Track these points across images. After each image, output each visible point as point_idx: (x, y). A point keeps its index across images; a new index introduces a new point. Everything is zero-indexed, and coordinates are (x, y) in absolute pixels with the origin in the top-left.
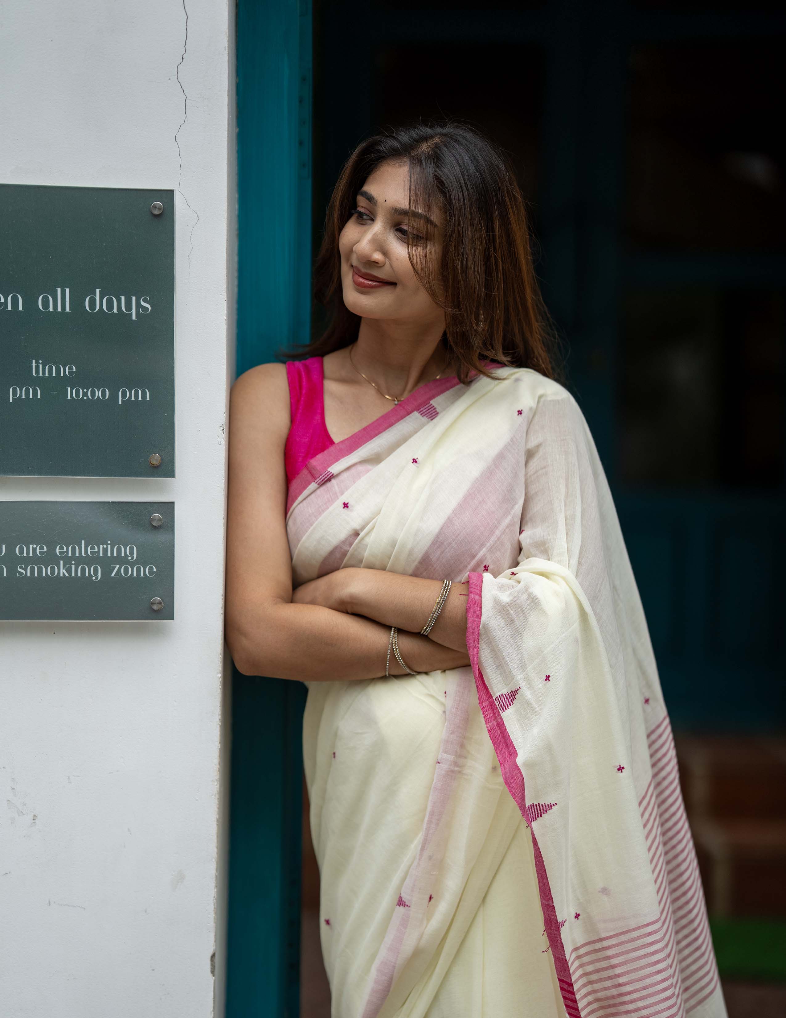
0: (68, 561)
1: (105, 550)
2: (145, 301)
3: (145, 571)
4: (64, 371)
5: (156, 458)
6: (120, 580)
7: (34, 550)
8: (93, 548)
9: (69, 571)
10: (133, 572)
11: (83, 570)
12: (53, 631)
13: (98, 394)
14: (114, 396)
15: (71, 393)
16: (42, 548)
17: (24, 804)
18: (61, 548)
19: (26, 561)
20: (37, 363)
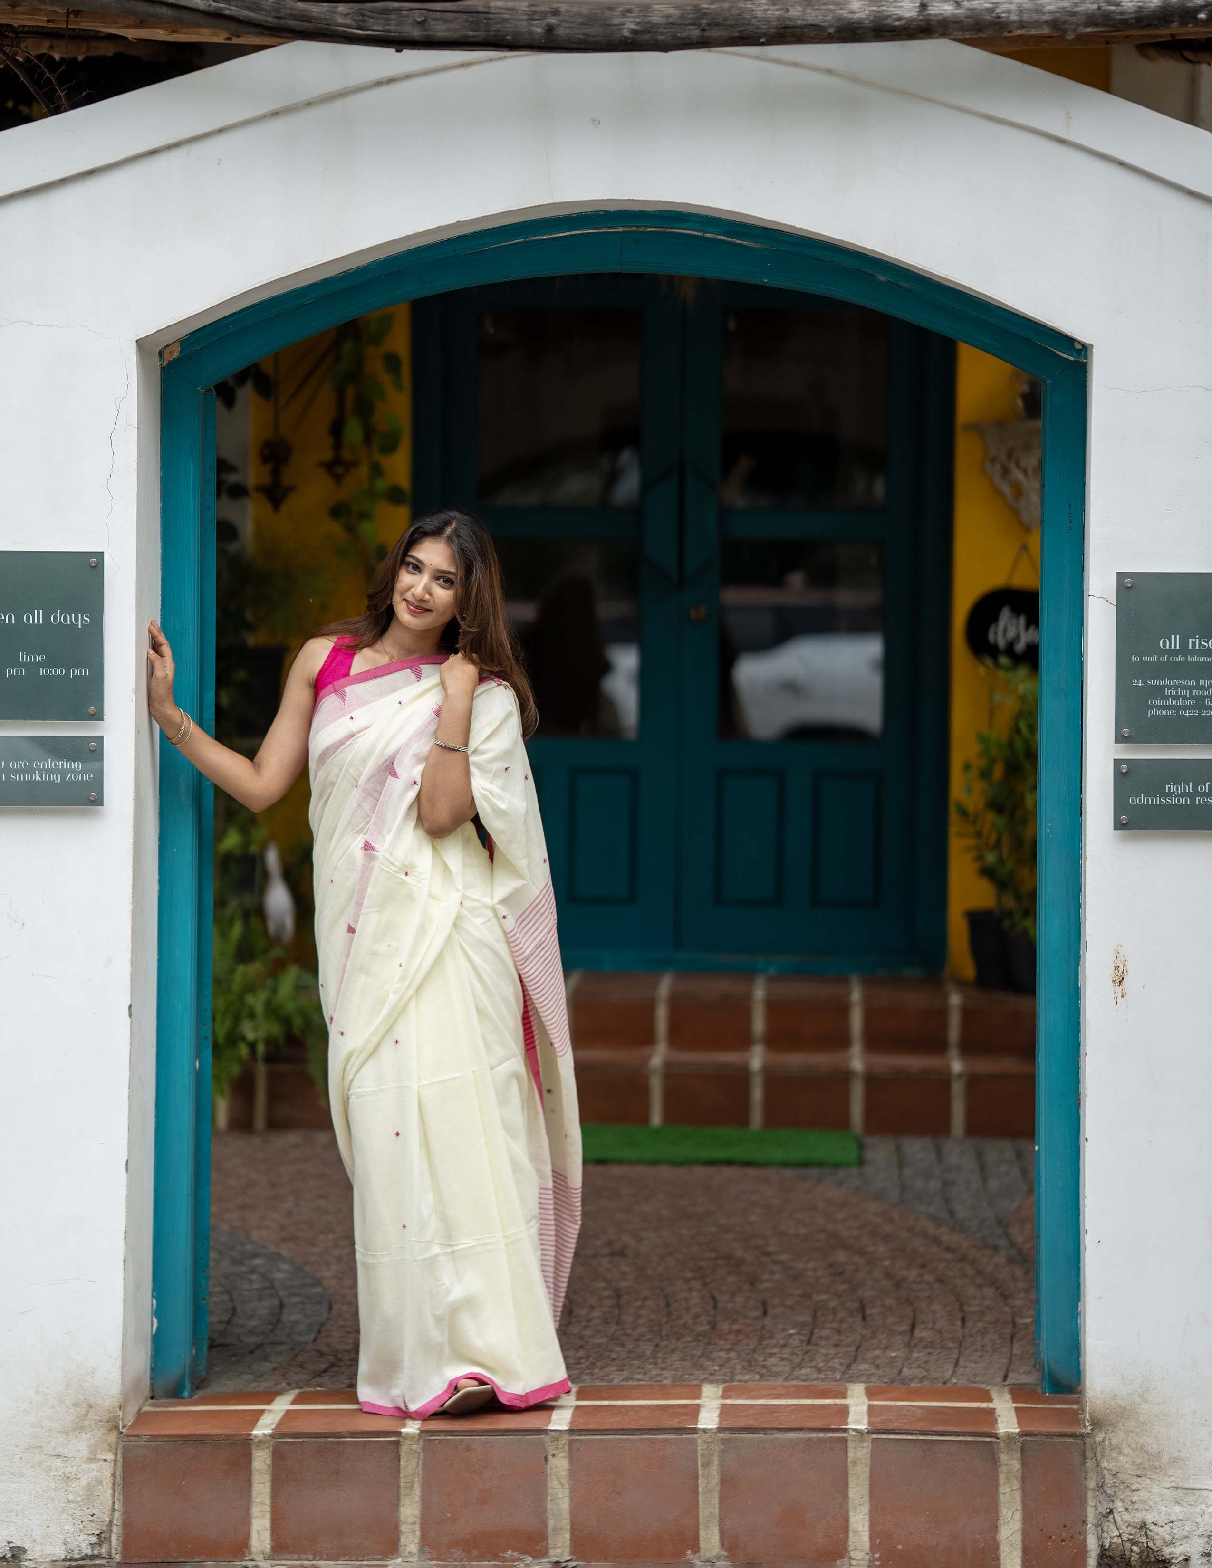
0: (40, 771)
1: (63, 765)
2: (87, 616)
3: (86, 777)
4: (39, 658)
5: (92, 709)
6: (71, 782)
7: (21, 764)
8: (55, 763)
9: (41, 777)
10: (79, 777)
11: (50, 777)
12: (33, 814)
13: (58, 672)
14: (68, 673)
15: (42, 672)
16: (25, 763)
17: (17, 916)
18: (37, 763)
19: (16, 771)
20: (23, 654)
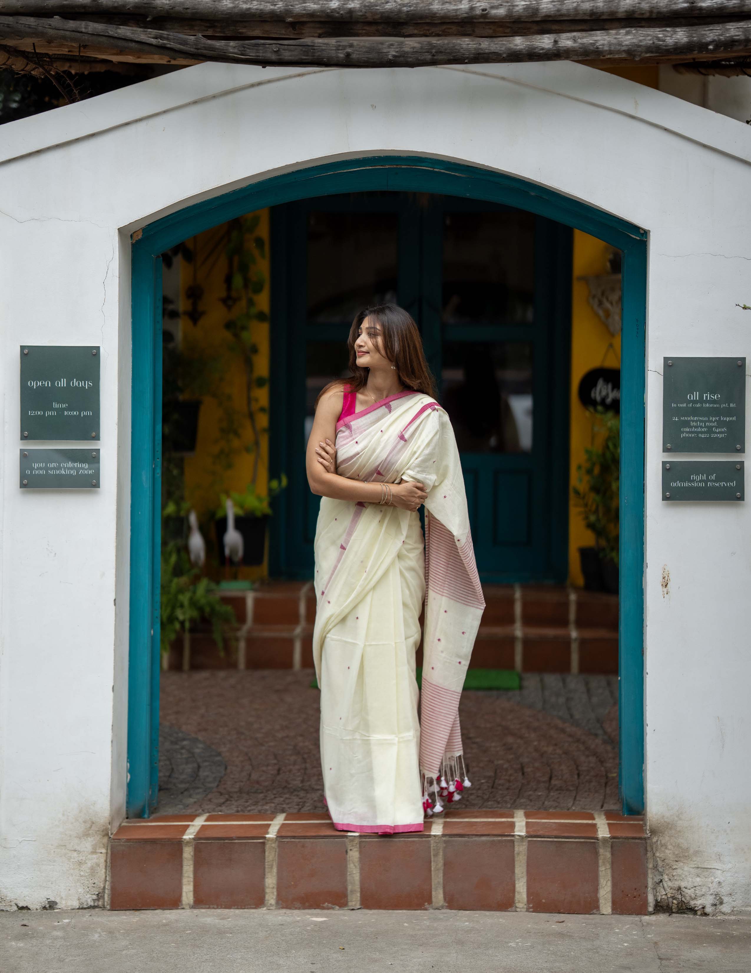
0: (65, 469)
1: (77, 465)
2: (90, 382)
3: (90, 472)
4: (64, 406)
5: (94, 434)
6: (82, 475)
7: (54, 465)
8: (73, 464)
9: (65, 472)
10: (86, 472)
11: (70, 472)
12: (61, 492)
13: (75, 413)
14: (80, 414)
15: (66, 413)
16: (56, 464)
17: (52, 550)
18: (63, 464)
19: (51, 469)
20: (55, 403)
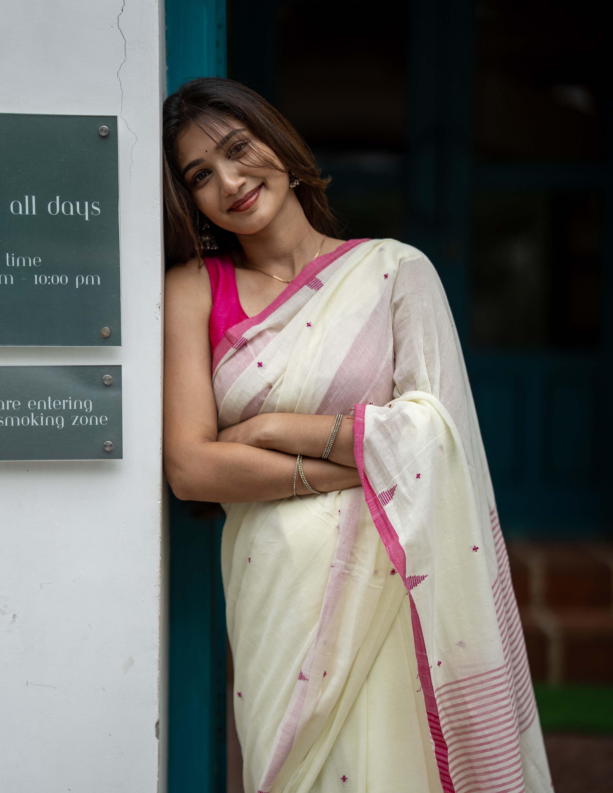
0: (37, 413)
1: (67, 404)
2: (96, 205)
3: (99, 421)
4: (33, 262)
5: (106, 331)
6: (79, 427)
7: (11, 405)
8: (57, 403)
9: (39, 422)
10: (89, 421)
11: (50, 420)
12: (28, 469)
13: (60, 280)
14: (72, 281)
15: (37, 280)
16: (16, 403)
17: (6, 606)
18: (32, 403)
19: (4, 414)
20: (10, 256)
